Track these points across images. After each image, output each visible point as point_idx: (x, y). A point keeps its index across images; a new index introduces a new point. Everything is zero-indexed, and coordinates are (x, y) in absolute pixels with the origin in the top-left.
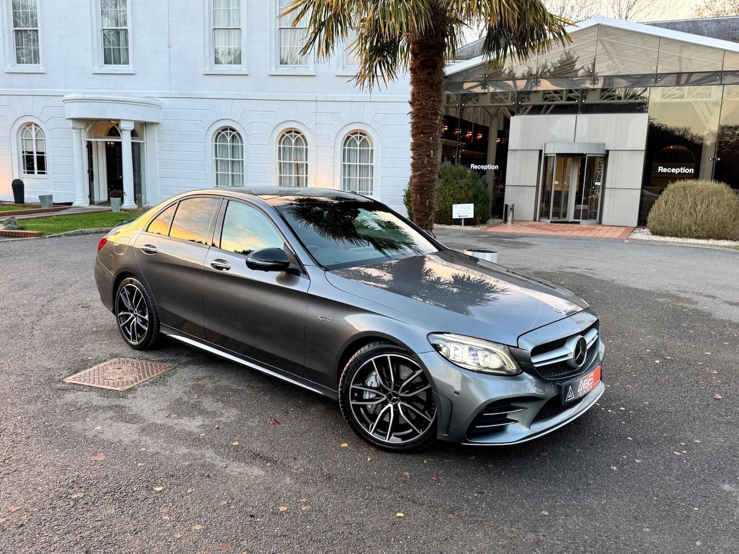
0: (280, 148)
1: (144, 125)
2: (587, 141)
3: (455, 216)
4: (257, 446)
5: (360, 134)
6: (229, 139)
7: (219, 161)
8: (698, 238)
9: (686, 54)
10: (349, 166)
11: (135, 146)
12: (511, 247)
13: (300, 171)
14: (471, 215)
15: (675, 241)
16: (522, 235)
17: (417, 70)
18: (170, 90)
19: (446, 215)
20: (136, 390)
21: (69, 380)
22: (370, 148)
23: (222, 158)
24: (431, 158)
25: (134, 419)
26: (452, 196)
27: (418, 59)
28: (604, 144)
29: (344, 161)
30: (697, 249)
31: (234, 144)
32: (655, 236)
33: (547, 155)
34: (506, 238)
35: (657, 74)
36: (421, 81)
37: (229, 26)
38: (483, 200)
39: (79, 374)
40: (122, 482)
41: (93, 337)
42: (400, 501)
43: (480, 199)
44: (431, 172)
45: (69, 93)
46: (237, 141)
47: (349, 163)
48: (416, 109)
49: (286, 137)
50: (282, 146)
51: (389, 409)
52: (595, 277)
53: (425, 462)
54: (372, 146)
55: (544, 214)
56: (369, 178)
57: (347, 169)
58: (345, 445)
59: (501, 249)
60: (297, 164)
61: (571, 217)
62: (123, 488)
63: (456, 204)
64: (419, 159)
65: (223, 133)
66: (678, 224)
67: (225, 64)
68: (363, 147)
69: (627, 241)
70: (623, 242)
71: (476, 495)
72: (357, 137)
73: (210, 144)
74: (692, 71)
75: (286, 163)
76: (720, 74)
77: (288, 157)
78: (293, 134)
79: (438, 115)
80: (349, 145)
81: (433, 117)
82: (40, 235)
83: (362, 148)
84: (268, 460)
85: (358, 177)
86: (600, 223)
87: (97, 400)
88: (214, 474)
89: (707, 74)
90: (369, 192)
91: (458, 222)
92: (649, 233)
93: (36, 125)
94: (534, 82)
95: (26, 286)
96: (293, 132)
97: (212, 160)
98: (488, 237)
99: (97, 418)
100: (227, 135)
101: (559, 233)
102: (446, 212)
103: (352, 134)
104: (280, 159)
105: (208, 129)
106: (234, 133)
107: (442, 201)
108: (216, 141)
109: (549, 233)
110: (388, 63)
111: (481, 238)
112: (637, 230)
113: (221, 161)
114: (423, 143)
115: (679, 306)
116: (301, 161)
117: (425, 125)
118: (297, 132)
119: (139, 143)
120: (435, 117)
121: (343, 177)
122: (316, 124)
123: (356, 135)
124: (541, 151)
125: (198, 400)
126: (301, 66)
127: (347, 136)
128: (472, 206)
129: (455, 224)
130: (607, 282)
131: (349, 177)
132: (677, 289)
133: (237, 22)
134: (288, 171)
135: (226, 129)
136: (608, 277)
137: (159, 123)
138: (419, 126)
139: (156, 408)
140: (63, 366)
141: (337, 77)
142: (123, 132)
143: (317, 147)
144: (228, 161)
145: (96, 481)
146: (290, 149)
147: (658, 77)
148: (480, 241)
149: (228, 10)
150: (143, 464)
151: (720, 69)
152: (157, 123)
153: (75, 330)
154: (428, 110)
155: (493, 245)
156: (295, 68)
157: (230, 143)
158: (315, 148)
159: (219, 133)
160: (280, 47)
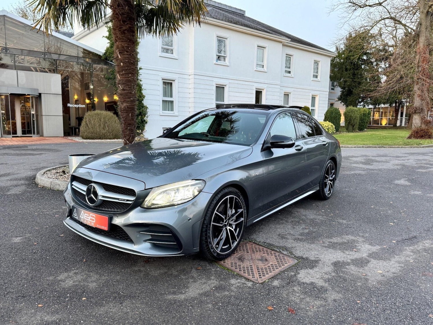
28: (38, 89)
61: (20, 133)
86: (42, 136)
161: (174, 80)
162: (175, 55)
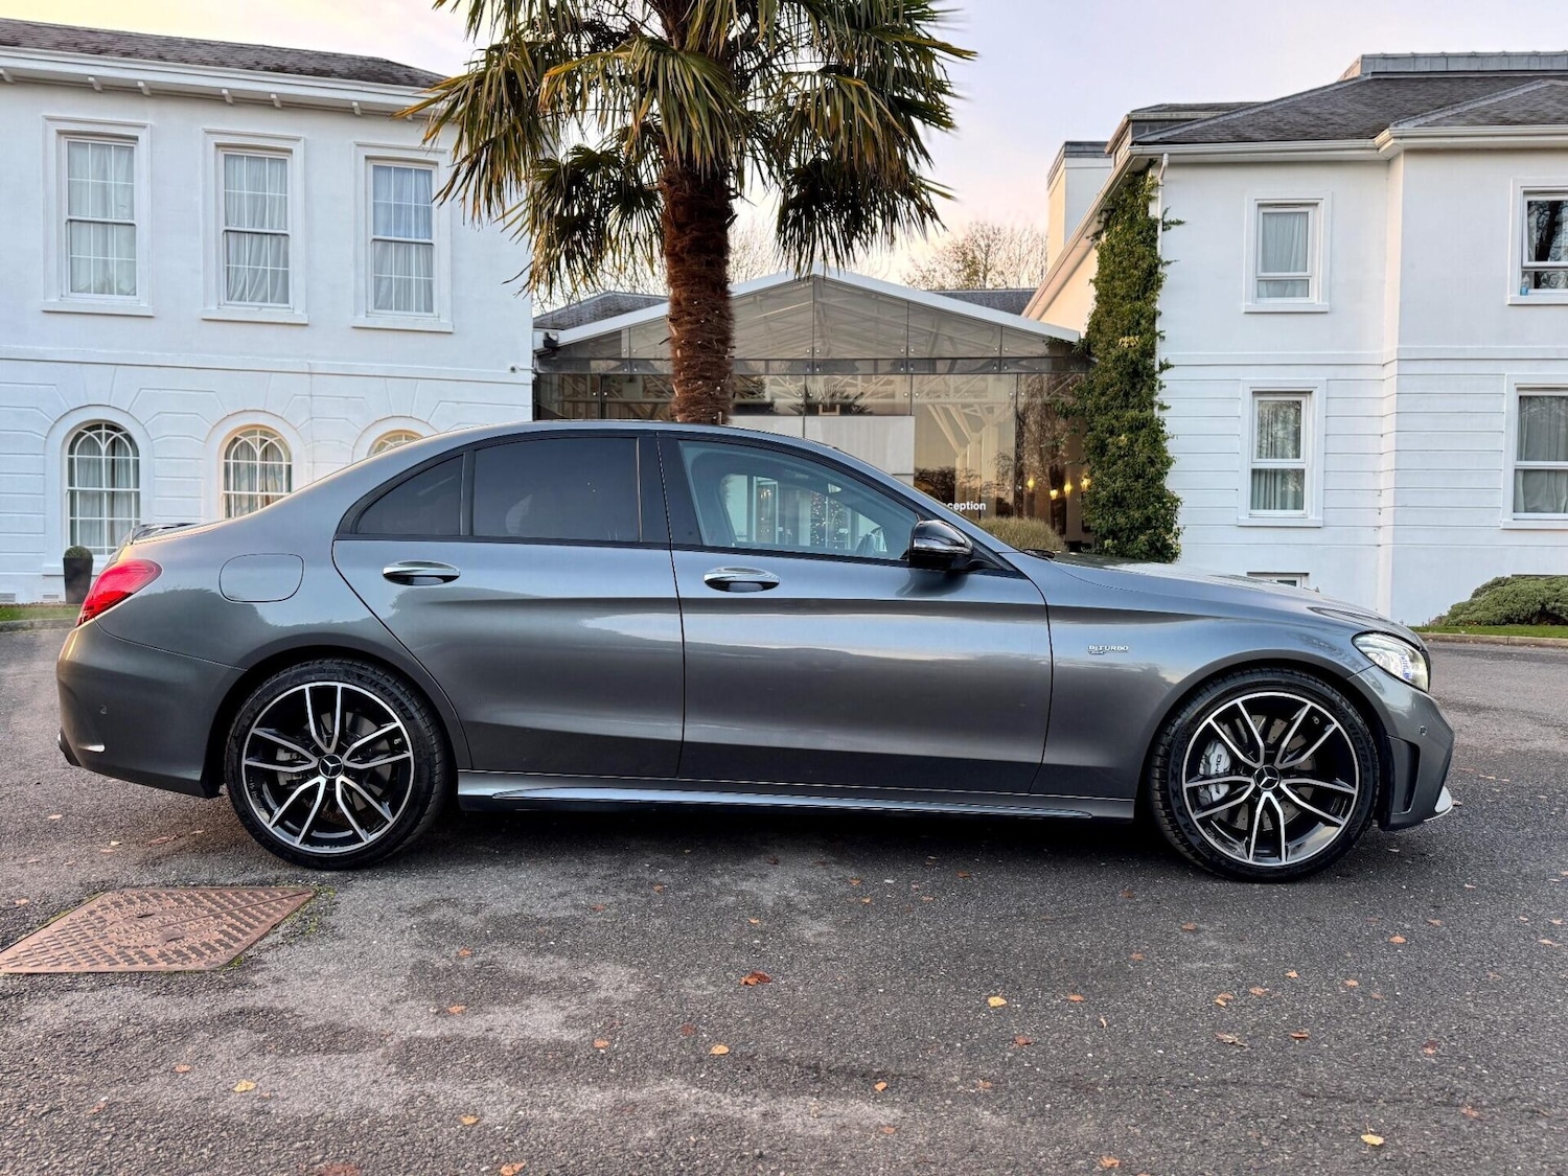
0: (227, 466)
4: (784, 1045)
5: (406, 439)
6: (104, 447)
7: (78, 493)
9: (947, 330)
20: (260, 962)
23: (87, 486)
31: (116, 457)
37: (105, 217)
39: (19, 948)
46: (123, 450)
48: (687, 331)
49: (241, 444)
50: (232, 461)
60: (268, 497)
65: (91, 434)
67: (95, 293)
73: (57, 457)
75: (240, 495)
76: (997, 363)
77: (245, 484)
78: (259, 437)
87: (156, 1006)
88: (770, 1146)
89: (982, 362)
96: (259, 432)
97: (61, 491)
100: (100, 439)
103: (389, 440)
104: (227, 488)
105: (53, 426)
106: (116, 434)
108: (71, 451)
113: (82, 493)
116: (276, 491)
118: (266, 434)
122: (312, 418)
126: (273, 304)
127: (379, 442)
133: (126, 211)
135: (98, 427)
139: (376, 997)
141: (355, 331)
143: (314, 463)
144: (100, 494)
146: (252, 469)
147: (910, 364)
149: (104, 186)
151: (997, 354)
156: (261, 308)
157: (106, 455)
158: (311, 465)
159: (82, 434)
160: (228, 268)
161: (1310, 392)
162: (1315, 300)
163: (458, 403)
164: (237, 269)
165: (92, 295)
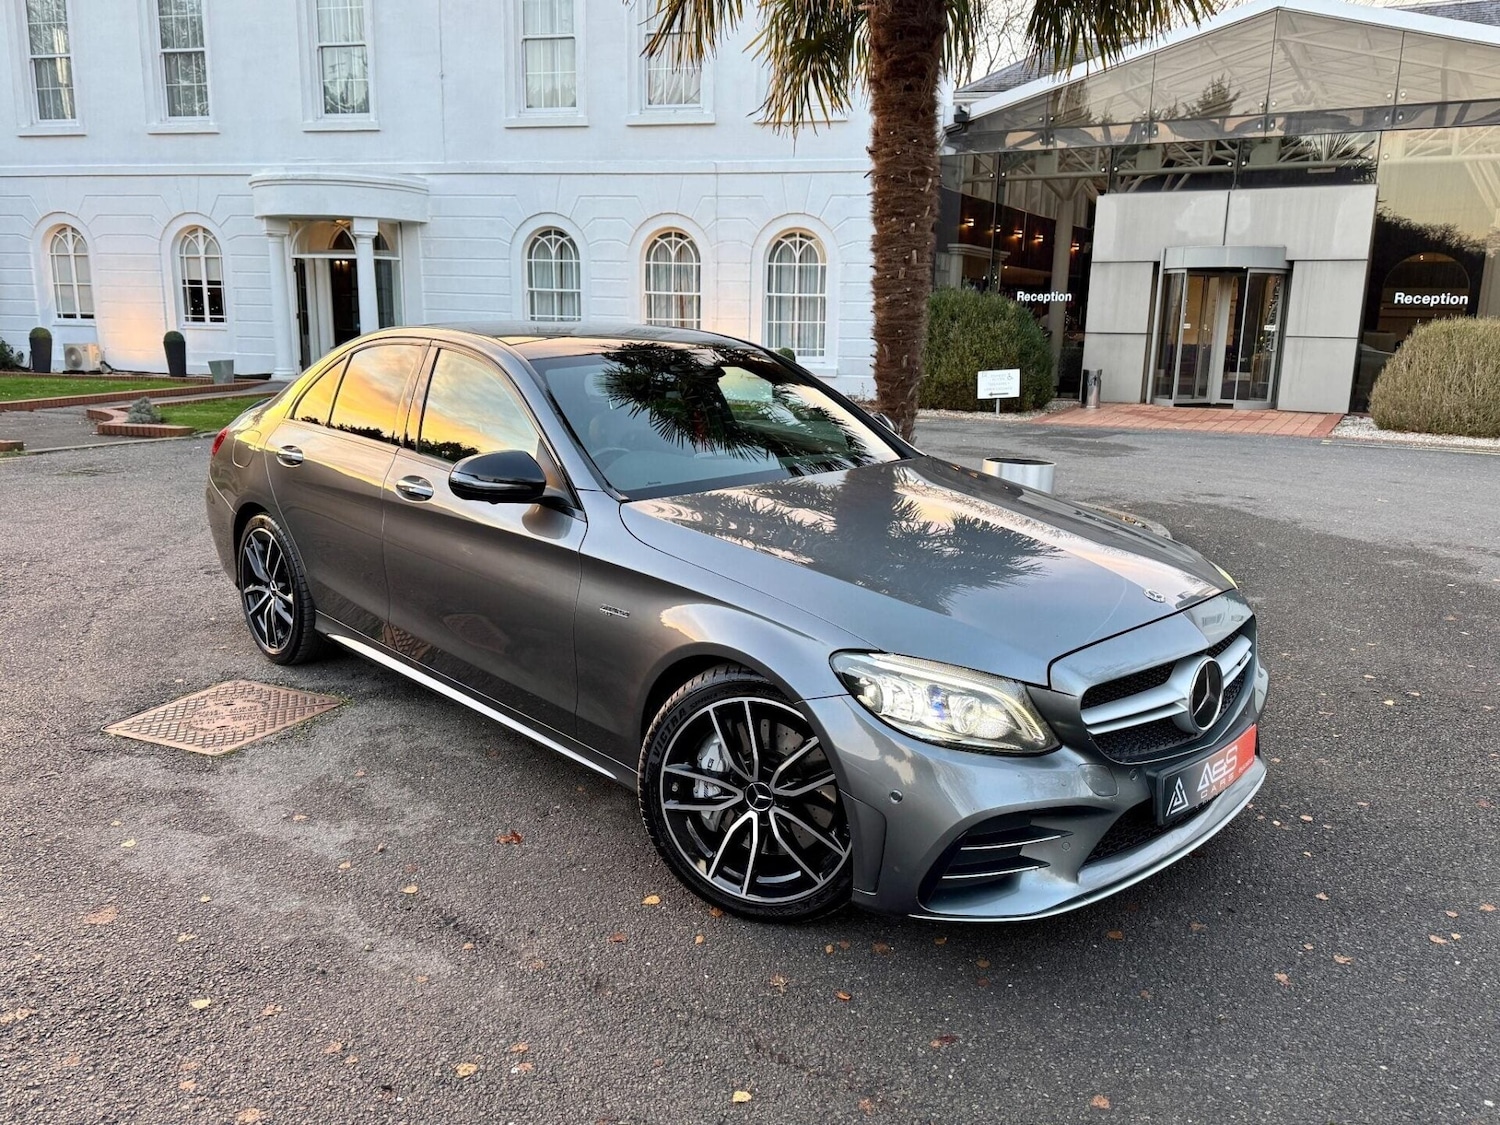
0: (648, 267)
1: (399, 226)
2: (1248, 243)
3: (982, 394)
4: (456, 898)
5: (801, 236)
6: (553, 251)
7: (536, 294)
8: (1472, 434)
9: (1458, 64)
10: (780, 299)
11: (382, 267)
12: (1090, 454)
13: (687, 310)
14: (1015, 392)
15: (1427, 441)
16: (1115, 430)
17: (883, 82)
18: (445, 160)
19: (964, 391)
20: (243, 755)
21: (116, 730)
22: (819, 264)
23: (542, 287)
24: (914, 268)
25: (215, 823)
26: (976, 354)
27: (886, 58)
28: (1285, 248)
29: (769, 290)
30: (1474, 456)
31: (563, 261)
32: (1386, 432)
33: (1169, 272)
34: (1081, 436)
35: (1396, 107)
36: (892, 105)
37: (552, 32)
38: (1037, 362)
39: (141, 716)
40: (126, 982)
41: (205, 634)
42: (750, 1057)
43: (1033, 358)
44: (913, 296)
45: (259, 169)
46: (568, 254)
47: (779, 294)
48: (883, 165)
49: (660, 246)
50: (652, 263)
51: (749, 821)
52: (1259, 514)
53: (829, 949)
54: (824, 260)
55: (1163, 389)
56: (818, 322)
57: (775, 306)
58: (653, 900)
59: (1069, 457)
60: (681, 296)
61: (1215, 394)
62: (122, 1000)
63: (985, 369)
64: (887, 269)
65: (543, 239)
66: (1433, 407)
67: (545, 106)
68: (807, 262)
69: (1326, 442)
70: (1318, 444)
71: (936, 1044)
72: (796, 242)
73: (519, 260)
74: (1467, 99)
75: (659, 295)
77: (663, 284)
78: (673, 238)
79: (928, 176)
80: (780, 259)
81: (918, 180)
82: (188, 433)
83: (804, 264)
84: (471, 934)
85: (796, 322)
86: (1274, 406)
87: (154, 776)
88: (338, 968)
90: (818, 349)
91: (987, 405)
92: (1374, 426)
93: (205, 230)
94: (1145, 129)
95: (117, 530)
96: (673, 235)
97: (523, 292)
98: (1045, 435)
99: (135, 818)
100: (551, 244)
101: (1188, 427)
102: (965, 386)
103: (785, 237)
104: (648, 288)
105: (516, 233)
106: (563, 240)
107: (956, 365)
108: (530, 256)
109: (1171, 426)
110: (830, 74)
111: (1030, 435)
112: (1348, 421)
113: (539, 293)
114: (896, 234)
115: (1436, 576)
116: (689, 291)
117: (901, 197)
118: (681, 236)
119: (390, 261)
120: (921, 179)
121: (767, 322)
122: (717, 219)
123: (793, 239)
124: (1157, 265)
125: (364, 781)
126: (686, 105)
127: (775, 242)
128: (1016, 373)
129: (983, 410)
130: (1284, 524)
131: (778, 322)
132: (1431, 540)
133: (568, 25)
134: (664, 311)
135: (548, 233)
136: (1286, 512)
137: (425, 223)
138: (886, 199)
139: (270, 796)
140: (119, 697)
141: (756, 126)
142: (359, 241)
143: (718, 263)
144: (553, 293)
145: (71, 977)
146: (668, 268)
147: (1398, 111)
148: (1027, 441)
149: (551, 2)
150: (192, 937)
152: (422, 224)
153: (174, 619)
154: (905, 165)
155: (1053, 449)
156: (675, 110)
157: (556, 258)
158: (715, 265)
159: (536, 240)
160: (649, 72)
163: (849, 196)
164: (657, 72)
165: (543, 109)
